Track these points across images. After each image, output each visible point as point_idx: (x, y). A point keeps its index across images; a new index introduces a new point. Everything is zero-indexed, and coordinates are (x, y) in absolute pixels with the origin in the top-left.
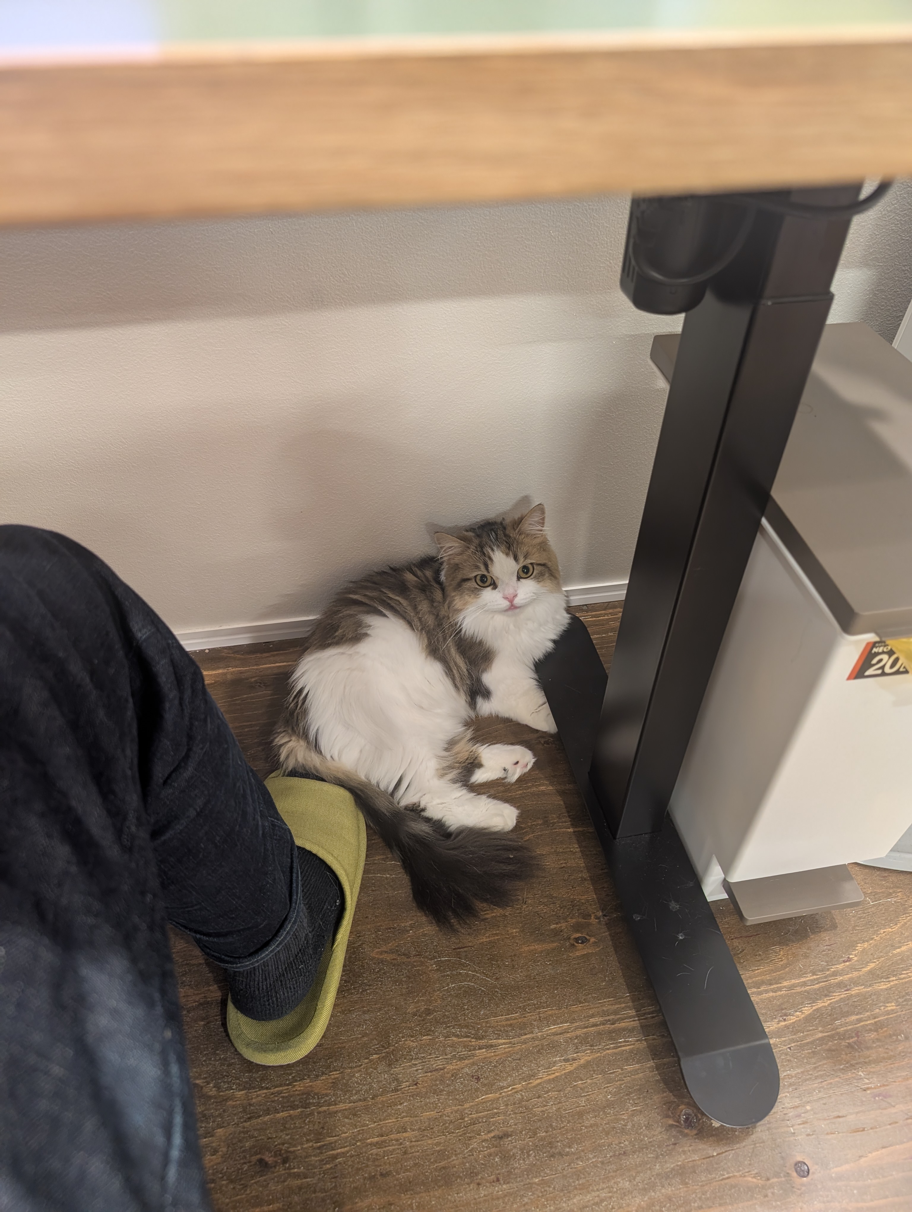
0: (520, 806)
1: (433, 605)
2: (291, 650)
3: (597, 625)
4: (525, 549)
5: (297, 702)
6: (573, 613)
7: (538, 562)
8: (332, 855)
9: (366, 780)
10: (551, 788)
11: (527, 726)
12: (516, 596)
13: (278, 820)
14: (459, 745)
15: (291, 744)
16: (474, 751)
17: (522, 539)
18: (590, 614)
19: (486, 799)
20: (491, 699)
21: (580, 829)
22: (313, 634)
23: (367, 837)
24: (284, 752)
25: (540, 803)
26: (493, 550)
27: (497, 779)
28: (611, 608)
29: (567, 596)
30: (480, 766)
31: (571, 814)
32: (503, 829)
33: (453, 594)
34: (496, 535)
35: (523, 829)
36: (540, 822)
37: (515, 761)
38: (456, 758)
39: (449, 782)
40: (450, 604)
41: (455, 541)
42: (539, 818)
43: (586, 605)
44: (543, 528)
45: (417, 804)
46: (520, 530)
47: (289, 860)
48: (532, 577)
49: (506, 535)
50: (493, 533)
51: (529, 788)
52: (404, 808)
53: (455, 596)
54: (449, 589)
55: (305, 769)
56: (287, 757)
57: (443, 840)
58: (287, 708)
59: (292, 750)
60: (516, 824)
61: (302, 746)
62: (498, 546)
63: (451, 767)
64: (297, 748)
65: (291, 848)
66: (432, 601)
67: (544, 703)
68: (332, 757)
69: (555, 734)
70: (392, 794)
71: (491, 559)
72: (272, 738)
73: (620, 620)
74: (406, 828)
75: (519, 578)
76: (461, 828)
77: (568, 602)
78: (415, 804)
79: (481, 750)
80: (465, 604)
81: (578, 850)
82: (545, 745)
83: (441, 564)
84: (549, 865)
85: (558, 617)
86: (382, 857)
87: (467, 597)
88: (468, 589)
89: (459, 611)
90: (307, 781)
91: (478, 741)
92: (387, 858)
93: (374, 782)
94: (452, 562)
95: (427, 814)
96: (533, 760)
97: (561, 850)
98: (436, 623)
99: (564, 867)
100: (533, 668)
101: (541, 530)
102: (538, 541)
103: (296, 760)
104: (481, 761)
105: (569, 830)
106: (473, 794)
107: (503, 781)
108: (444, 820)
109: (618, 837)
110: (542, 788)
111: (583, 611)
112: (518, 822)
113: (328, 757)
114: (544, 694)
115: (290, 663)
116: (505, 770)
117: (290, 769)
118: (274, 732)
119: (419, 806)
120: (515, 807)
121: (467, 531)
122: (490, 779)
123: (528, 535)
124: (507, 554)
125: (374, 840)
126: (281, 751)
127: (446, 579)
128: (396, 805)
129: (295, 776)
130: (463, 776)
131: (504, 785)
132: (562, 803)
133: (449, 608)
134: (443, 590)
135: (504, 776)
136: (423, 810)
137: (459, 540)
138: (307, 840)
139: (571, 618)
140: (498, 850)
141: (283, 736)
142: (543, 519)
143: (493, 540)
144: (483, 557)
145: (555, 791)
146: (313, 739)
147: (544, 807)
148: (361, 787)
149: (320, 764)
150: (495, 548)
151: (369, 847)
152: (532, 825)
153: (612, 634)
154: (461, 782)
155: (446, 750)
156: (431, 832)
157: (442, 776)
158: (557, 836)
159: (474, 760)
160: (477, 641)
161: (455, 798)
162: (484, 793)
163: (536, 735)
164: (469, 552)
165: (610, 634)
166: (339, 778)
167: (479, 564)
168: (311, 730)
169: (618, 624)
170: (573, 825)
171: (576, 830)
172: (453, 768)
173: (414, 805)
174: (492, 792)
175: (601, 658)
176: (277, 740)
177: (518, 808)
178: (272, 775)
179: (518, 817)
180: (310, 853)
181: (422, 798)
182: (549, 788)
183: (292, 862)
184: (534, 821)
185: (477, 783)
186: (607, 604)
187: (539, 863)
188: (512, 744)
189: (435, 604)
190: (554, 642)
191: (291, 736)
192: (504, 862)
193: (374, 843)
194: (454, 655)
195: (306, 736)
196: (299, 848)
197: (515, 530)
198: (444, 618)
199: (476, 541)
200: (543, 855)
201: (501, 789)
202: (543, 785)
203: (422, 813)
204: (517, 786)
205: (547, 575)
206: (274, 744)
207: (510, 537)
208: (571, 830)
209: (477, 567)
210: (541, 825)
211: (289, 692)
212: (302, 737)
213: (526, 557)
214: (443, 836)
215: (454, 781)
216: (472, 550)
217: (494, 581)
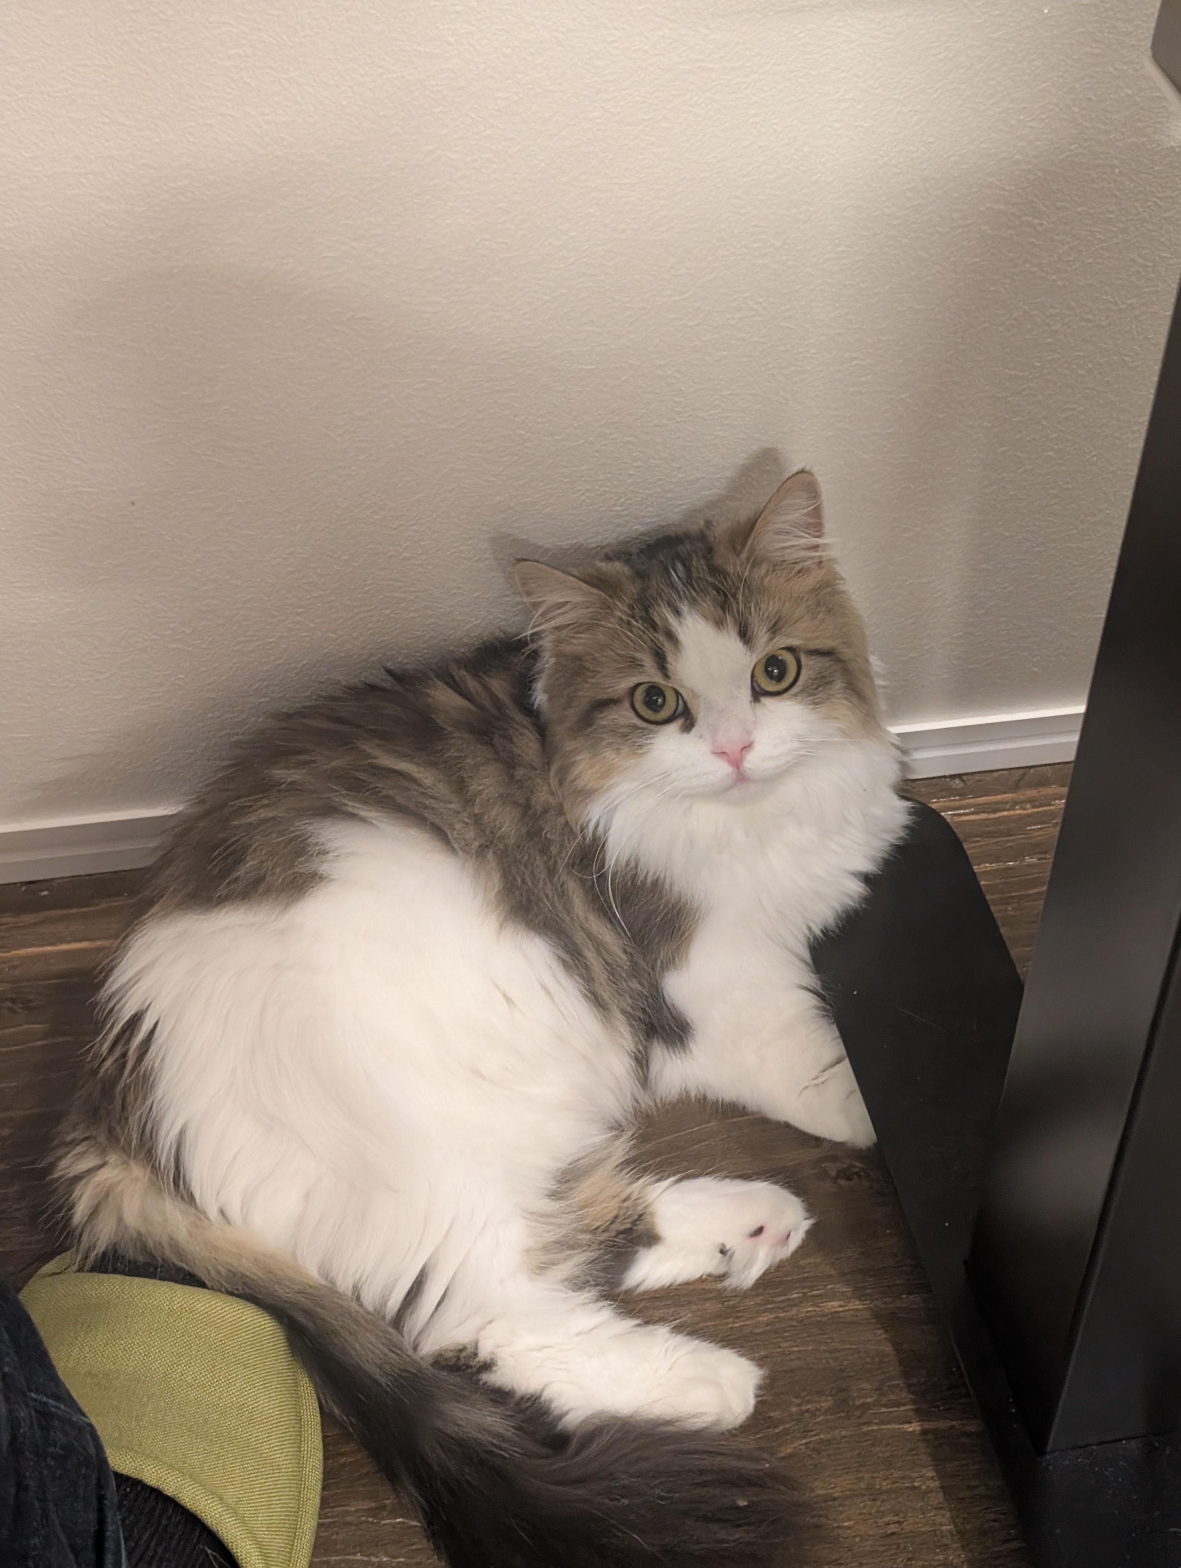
0: (766, 1357)
1: (512, 777)
2: (103, 906)
3: (990, 834)
4: (771, 607)
5: (124, 1055)
6: (922, 800)
7: (812, 645)
8: (221, 1499)
9: (323, 1282)
10: (856, 1305)
11: (787, 1125)
12: (747, 747)
13: (57, 1398)
14: (591, 1181)
15: (106, 1175)
16: (634, 1197)
17: (762, 579)
18: (971, 801)
19: (668, 1335)
20: (692, 1046)
21: (942, 1424)
22: (165, 861)
23: (325, 1445)
24: (85, 1198)
25: (823, 1348)
26: (677, 613)
27: (701, 1280)
28: (1030, 786)
29: (905, 752)
30: (651, 1239)
31: (914, 1380)
32: (717, 1423)
33: (570, 746)
34: (688, 569)
35: (774, 1423)
36: (826, 1403)
37: (754, 1226)
38: (582, 1218)
39: (560, 1287)
40: (563, 772)
41: (573, 588)
42: (820, 1393)
43: (959, 776)
44: (820, 541)
45: (470, 1350)
46: (752, 551)
47: (93, 1516)
48: (795, 689)
49: (715, 570)
50: (680, 567)
51: (793, 1304)
52: (431, 1360)
53: (576, 751)
54: (559, 731)
55: (144, 1248)
56: (94, 1213)
57: (546, 1457)
58: (95, 1072)
59: (107, 1195)
60: (756, 1407)
61: (137, 1179)
62: (693, 602)
63: (566, 1245)
64: (120, 1187)
65: (99, 1480)
66: (510, 764)
67: (839, 1061)
68: (222, 1212)
69: (869, 1149)
70: (398, 1320)
71: (671, 636)
72: (49, 1159)
73: (1059, 820)
74: (439, 1424)
75: (758, 694)
76: (597, 1421)
77: (904, 766)
78: (464, 1349)
79: (654, 1195)
80: (608, 772)
81: (936, 1484)
82: (842, 1182)
83: (535, 655)
84: (849, 1528)
85: (877, 811)
86: (367, 1505)
87: (609, 754)
88: (613, 731)
89: (586, 794)
90: (149, 1285)
91: (645, 1171)
92: (384, 1507)
93: (344, 1285)
94: (567, 648)
95: (497, 1378)
96: (806, 1224)
97: (885, 1485)
98: (524, 830)
99: (893, 1534)
100: (807, 955)
101: (816, 547)
102: (810, 581)
103: (120, 1220)
104: (653, 1224)
105: (910, 1428)
106: (630, 1323)
107: (719, 1286)
108: (546, 1395)
109: (1049, 1447)
110: (834, 1305)
111: (951, 792)
112: (761, 1405)
113: (213, 1213)
114: (837, 1034)
115: (99, 943)
116: (723, 1252)
117: (101, 1247)
118: (55, 1142)
119: (476, 1355)
120: (752, 1359)
121: (608, 558)
122: (680, 1280)
123: (776, 566)
124: (719, 624)
125: (343, 1454)
126: (76, 1193)
127: (550, 699)
128: (410, 1352)
129: (115, 1271)
130: (603, 1270)
131: (721, 1296)
132: (888, 1349)
133: (561, 782)
134: (542, 730)
135: (721, 1270)
136: (487, 1366)
137: (584, 586)
138: (148, 1456)
139: (913, 812)
140: (703, 1485)
141: (84, 1153)
142: (817, 512)
143: (680, 586)
144: (651, 634)
145: (867, 1314)
146: (168, 1160)
147: (835, 1359)
148: (307, 1303)
149: (190, 1233)
150: (684, 608)
151: (330, 1477)
152: (802, 1413)
153: (1034, 860)
154: (596, 1285)
155: (554, 1195)
156: (509, 1433)
157: (541, 1269)
158: (873, 1445)
159: (634, 1223)
160: (649, 880)
161: (578, 1334)
162: (662, 1320)
163: (814, 1154)
164: (611, 623)
165: (1028, 860)
166: (243, 1276)
167: (638, 655)
168: (163, 1133)
169: (1056, 831)
170: (921, 1414)
171: (928, 1425)
172: (572, 1247)
173: (461, 1351)
174: (687, 1316)
175: (1002, 931)
176: (63, 1163)
177: (760, 1362)
178: (49, 1267)
179: (760, 1387)
180: (157, 1494)
181: (483, 1333)
182: (851, 1306)
183: (101, 1522)
184: (808, 1402)
185: (642, 1288)
186: (1021, 772)
187: (823, 1520)
188: (746, 1177)
189: (520, 773)
190: (867, 879)
191: (103, 1152)
192: (719, 1521)
193: (343, 1466)
194: (581, 915)
195: (150, 1150)
196: (121, 1479)
197: (738, 554)
198: (545, 811)
199: (632, 589)
200: (834, 1499)
201: (712, 1307)
202: (832, 1296)
203: (485, 1377)
204: (758, 1300)
205: (839, 685)
206: (56, 1176)
207: (725, 574)
208: (914, 1427)
209: (635, 664)
210: (827, 1412)
211: (97, 1027)
212: (135, 1156)
213: (774, 630)
214: (544, 1443)
215: (578, 1284)
216: (619, 614)
217: (685, 703)
